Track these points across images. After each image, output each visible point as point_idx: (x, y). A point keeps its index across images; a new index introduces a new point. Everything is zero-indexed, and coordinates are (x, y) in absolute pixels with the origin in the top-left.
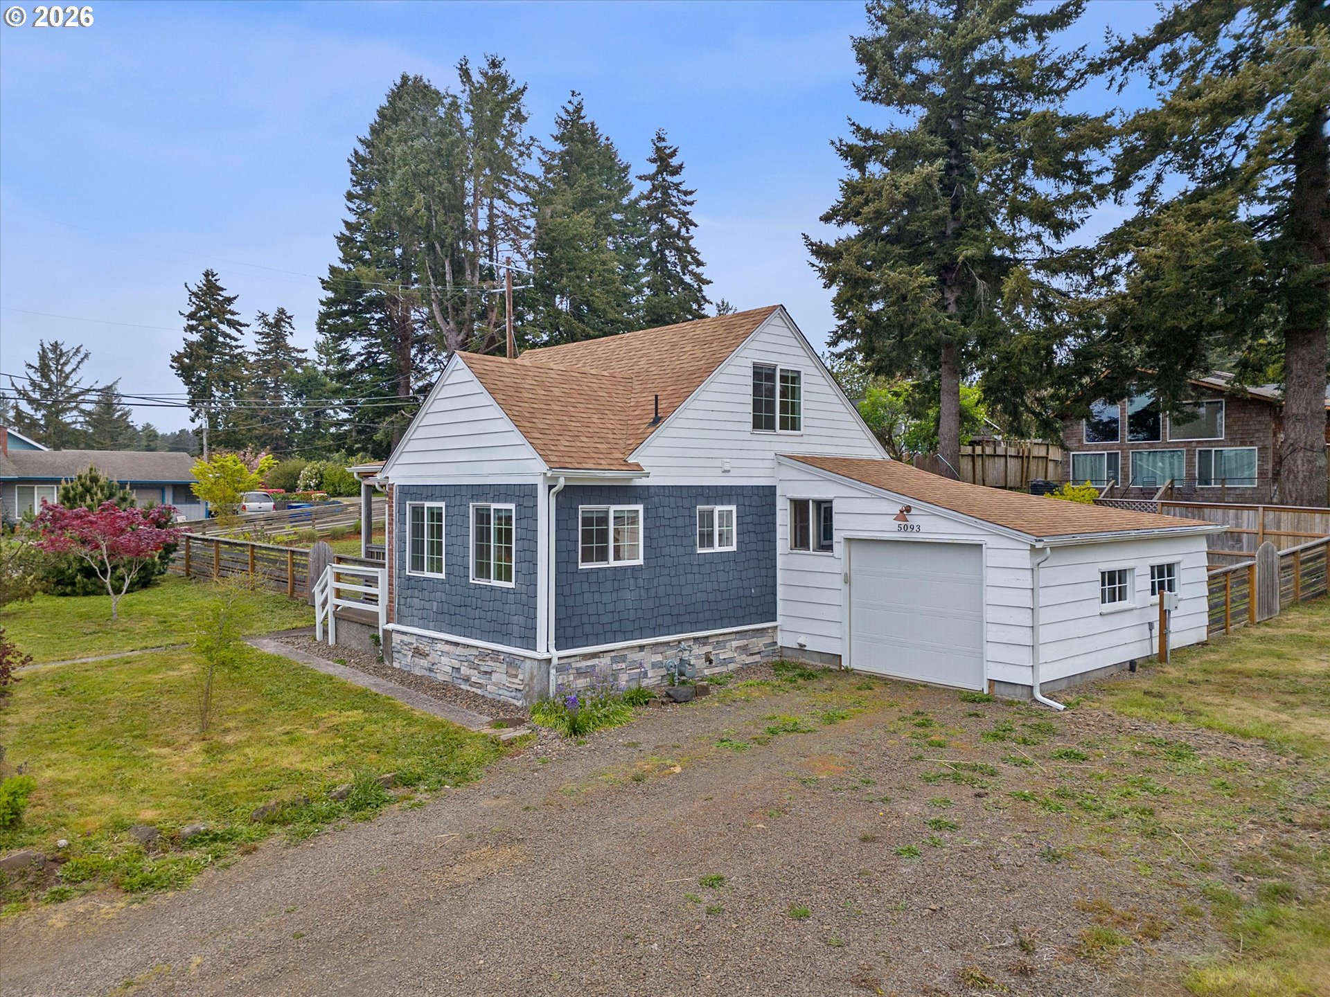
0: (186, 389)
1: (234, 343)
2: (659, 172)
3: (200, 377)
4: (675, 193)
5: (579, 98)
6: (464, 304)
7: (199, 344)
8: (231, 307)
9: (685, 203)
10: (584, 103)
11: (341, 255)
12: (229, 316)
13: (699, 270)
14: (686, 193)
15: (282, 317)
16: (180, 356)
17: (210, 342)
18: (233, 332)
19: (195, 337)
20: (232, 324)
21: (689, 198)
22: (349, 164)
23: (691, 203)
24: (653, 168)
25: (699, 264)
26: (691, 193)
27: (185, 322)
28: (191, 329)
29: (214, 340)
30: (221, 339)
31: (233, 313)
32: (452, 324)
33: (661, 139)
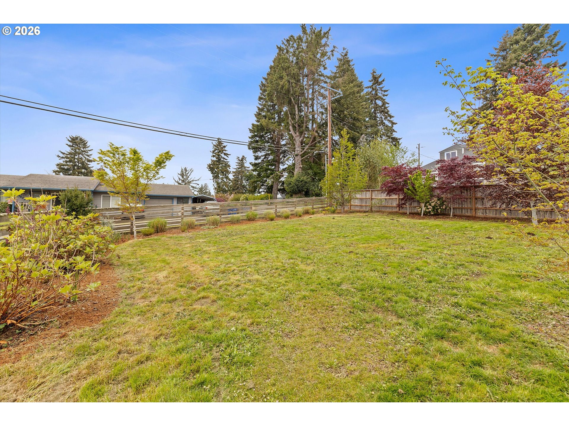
0: (212, 175)
1: (226, 161)
2: (374, 84)
3: (216, 171)
4: (380, 91)
5: (346, 50)
6: (303, 123)
7: (215, 161)
8: (225, 149)
9: (384, 95)
10: (348, 51)
11: (256, 119)
12: (224, 152)
13: (392, 119)
14: (385, 91)
15: (243, 158)
16: (210, 165)
17: (219, 160)
18: (225, 157)
19: (215, 159)
20: (225, 154)
21: (386, 93)
22: (259, 87)
23: (386, 95)
24: (371, 84)
25: (391, 117)
26: (387, 91)
27: (211, 154)
28: (214, 156)
29: (220, 160)
30: (222, 159)
31: (225, 151)
32: (297, 133)
33: (374, 72)
